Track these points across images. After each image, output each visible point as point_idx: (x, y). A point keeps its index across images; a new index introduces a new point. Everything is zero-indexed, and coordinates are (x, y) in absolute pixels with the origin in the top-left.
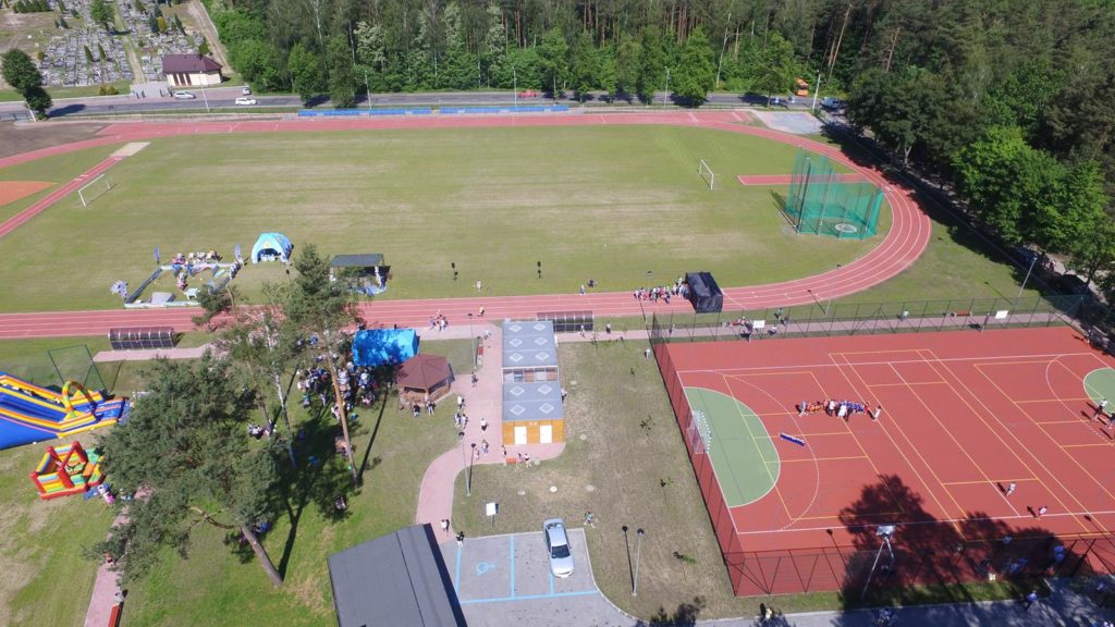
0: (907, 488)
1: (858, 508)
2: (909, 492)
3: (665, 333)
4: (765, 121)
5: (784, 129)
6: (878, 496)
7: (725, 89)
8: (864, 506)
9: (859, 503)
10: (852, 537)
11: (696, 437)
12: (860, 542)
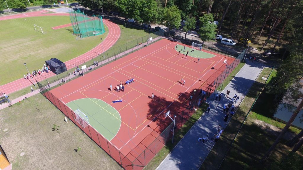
0: (159, 97)
1: (151, 112)
2: (160, 98)
3: (47, 87)
4: (54, 11)
5: (61, 12)
6: (153, 104)
7: (34, 5)
8: (152, 110)
9: (150, 110)
10: (155, 123)
11: (81, 121)
12: (159, 123)
